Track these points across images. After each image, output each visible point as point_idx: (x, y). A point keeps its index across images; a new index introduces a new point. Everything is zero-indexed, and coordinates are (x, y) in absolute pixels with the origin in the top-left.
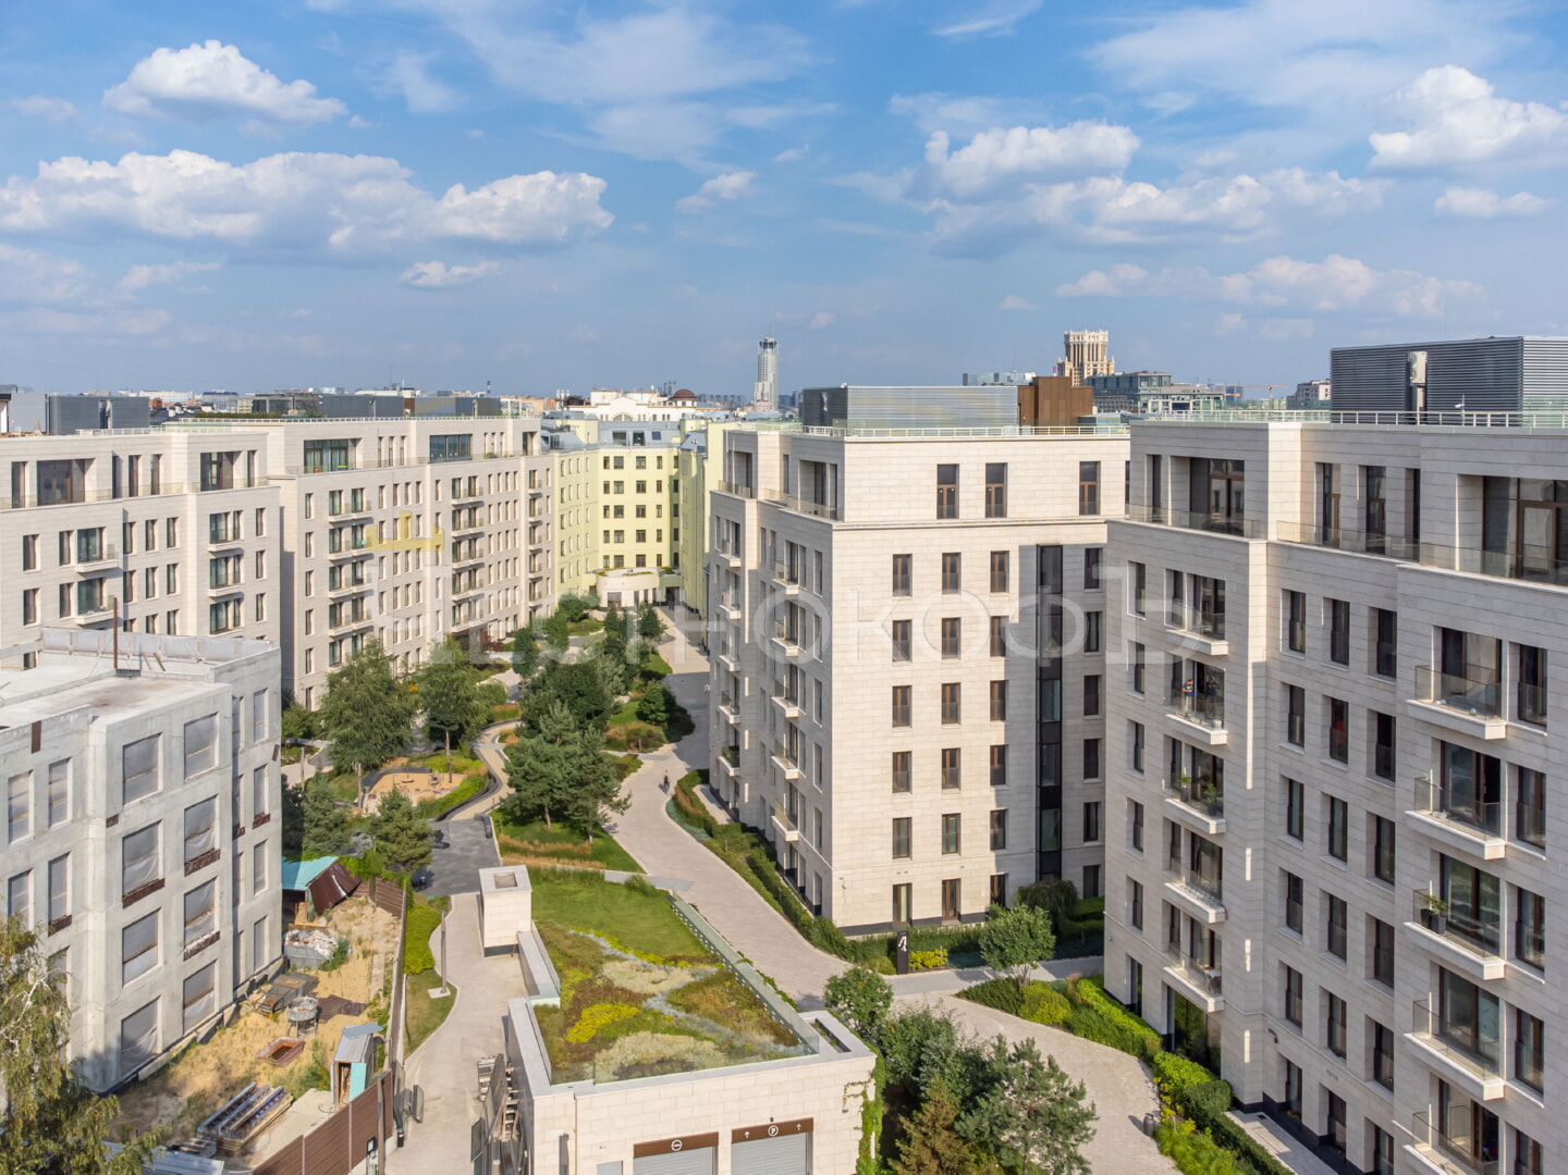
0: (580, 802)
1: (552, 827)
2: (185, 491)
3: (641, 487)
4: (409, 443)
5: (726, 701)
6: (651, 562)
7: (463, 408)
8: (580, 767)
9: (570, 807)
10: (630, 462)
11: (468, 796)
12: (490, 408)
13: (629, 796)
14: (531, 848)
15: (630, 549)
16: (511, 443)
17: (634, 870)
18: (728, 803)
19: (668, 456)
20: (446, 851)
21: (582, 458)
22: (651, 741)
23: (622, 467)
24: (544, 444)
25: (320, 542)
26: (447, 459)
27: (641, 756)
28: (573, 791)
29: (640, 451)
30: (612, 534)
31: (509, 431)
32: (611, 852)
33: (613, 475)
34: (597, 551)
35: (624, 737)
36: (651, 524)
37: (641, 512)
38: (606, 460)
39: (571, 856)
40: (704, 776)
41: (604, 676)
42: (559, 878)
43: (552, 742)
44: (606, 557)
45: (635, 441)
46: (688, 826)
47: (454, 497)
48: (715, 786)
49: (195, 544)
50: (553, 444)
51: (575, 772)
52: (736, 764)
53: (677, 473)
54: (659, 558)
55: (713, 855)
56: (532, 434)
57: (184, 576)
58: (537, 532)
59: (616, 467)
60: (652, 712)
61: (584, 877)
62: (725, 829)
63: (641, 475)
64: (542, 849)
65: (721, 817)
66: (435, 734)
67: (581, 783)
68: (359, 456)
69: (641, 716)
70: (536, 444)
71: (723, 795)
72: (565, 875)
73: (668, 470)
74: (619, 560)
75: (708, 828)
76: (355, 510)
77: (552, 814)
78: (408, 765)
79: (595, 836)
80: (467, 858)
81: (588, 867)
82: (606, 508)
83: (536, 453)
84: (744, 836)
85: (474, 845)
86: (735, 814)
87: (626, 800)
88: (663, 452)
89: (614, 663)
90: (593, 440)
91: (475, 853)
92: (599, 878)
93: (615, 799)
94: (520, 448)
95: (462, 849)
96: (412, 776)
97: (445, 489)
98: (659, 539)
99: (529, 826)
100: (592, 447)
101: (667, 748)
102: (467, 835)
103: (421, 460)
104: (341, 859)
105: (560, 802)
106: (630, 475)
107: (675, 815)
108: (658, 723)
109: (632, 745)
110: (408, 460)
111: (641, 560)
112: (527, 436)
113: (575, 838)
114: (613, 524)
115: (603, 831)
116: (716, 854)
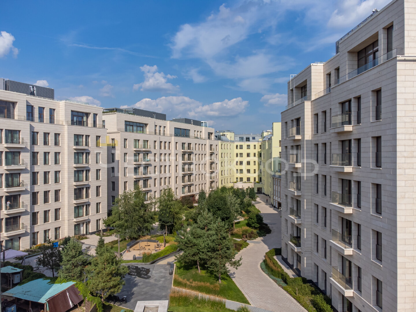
0: (213, 260)
1: (201, 272)
2: (64, 124)
3: (248, 155)
4: (167, 129)
5: (292, 212)
6: (252, 180)
7: (188, 121)
8: (213, 241)
9: (208, 263)
10: (245, 147)
11: (168, 253)
12: (197, 123)
13: (241, 259)
14: (188, 283)
15: (245, 175)
16: (204, 135)
17: (243, 302)
18: (293, 265)
19: (258, 145)
20: (147, 280)
21: (229, 145)
22: (253, 235)
23: (242, 148)
24: (216, 138)
25: (130, 158)
26: (180, 136)
27: (248, 241)
28: (209, 254)
29: (248, 143)
30: (239, 171)
31: (204, 131)
32: (230, 289)
33: (239, 151)
34: (234, 176)
35: (241, 233)
36: (252, 167)
37: (248, 163)
38: (237, 146)
39: (208, 291)
40: (278, 252)
41: (231, 203)
42: (199, 303)
43: (203, 229)
44: (237, 178)
45: (246, 141)
46: (272, 276)
47: (183, 149)
48: (285, 257)
49: (67, 145)
50: (218, 138)
51: (210, 244)
52: (298, 245)
53: (261, 151)
54: (255, 179)
55: (288, 295)
56: (212, 133)
57: (63, 158)
58: (213, 165)
59: (240, 148)
60: (253, 223)
61: (214, 304)
62: (294, 281)
63: (248, 151)
64: (194, 284)
65: (290, 273)
66: (162, 227)
67: (214, 250)
68: (148, 129)
69: (248, 225)
70: (213, 137)
71: (290, 261)
72: (203, 302)
73: (258, 150)
74: (241, 179)
75: (285, 279)
76: (144, 147)
77: (201, 265)
78: (150, 239)
79: (223, 279)
80: (156, 285)
81: (217, 298)
82: (237, 162)
83: (213, 139)
84: (306, 285)
85: (162, 278)
86: (298, 272)
87: (239, 261)
88: (256, 143)
89: (235, 198)
90: (233, 139)
91: (161, 282)
92: (222, 305)
93: (233, 260)
94: (207, 137)
95: (156, 280)
96: (150, 243)
97: (179, 146)
98: (255, 172)
99: (190, 270)
100: (233, 142)
101: (259, 239)
102: (161, 272)
103: (171, 136)
104: (77, 284)
105: (204, 259)
106: (245, 151)
107: (265, 270)
108: (256, 228)
109: (244, 236)
110: (167, 134)
111: (248, 179)
112: (210, 134)
113: (212, 280)
114: (239, 167)
115: (228, 276)
116: (291, 295)
